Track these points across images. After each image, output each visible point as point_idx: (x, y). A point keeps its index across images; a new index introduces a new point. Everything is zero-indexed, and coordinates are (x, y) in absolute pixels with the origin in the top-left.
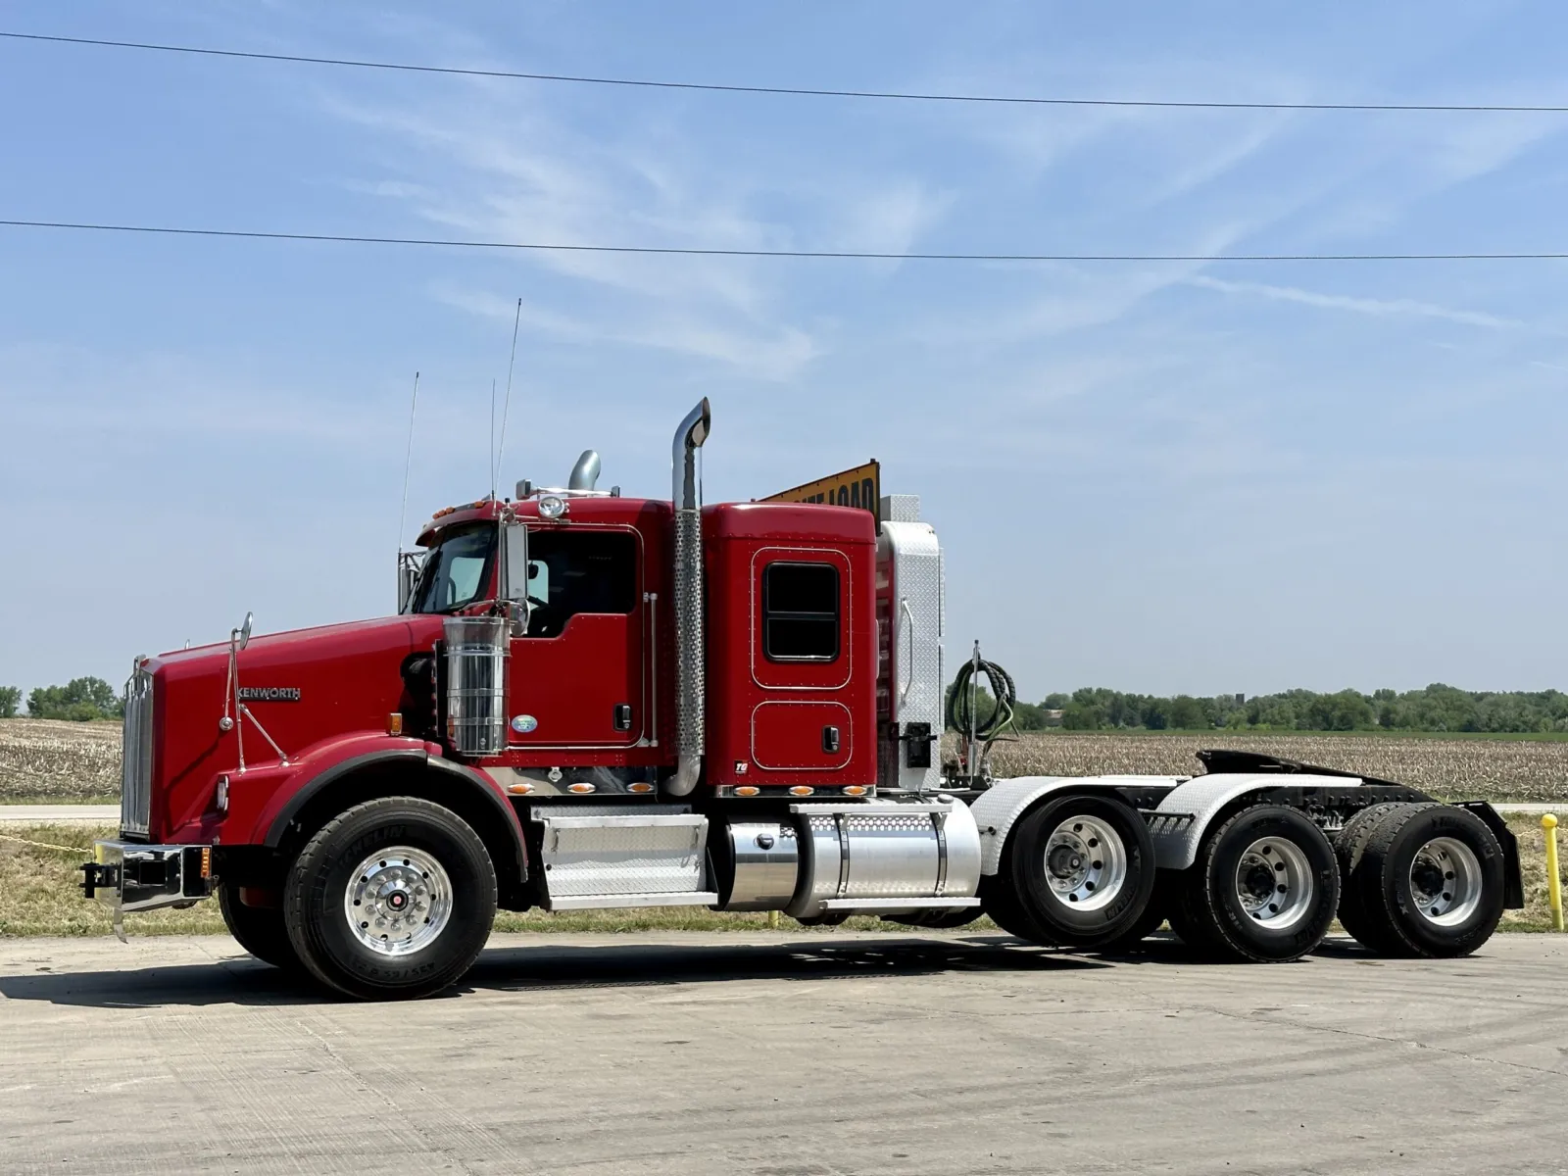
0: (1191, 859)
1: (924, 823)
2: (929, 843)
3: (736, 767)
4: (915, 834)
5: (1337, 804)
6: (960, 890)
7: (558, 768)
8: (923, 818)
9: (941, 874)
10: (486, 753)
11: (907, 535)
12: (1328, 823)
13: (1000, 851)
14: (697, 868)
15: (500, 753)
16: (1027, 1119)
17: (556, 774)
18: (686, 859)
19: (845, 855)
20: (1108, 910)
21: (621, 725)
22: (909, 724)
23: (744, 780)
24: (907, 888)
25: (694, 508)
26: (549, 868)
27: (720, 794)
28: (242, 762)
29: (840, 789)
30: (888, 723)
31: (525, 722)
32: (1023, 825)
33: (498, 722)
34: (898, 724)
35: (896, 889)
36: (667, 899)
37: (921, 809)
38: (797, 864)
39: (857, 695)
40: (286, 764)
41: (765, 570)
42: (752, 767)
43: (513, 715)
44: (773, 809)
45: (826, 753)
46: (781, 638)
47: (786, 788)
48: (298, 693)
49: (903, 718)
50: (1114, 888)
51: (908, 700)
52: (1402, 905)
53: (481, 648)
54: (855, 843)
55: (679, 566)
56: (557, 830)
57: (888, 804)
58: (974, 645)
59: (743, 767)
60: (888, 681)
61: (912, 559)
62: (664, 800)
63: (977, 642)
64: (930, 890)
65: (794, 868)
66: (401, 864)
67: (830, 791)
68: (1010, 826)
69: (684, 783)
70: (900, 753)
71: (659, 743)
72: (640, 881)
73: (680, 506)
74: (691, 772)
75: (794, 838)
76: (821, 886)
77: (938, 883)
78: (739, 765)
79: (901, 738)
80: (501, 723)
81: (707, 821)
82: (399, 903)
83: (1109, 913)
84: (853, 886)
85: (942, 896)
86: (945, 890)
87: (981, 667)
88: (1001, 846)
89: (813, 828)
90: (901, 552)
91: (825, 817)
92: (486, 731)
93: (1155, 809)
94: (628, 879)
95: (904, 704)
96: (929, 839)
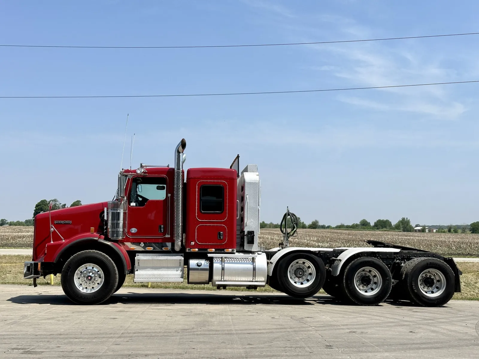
0: (338, 273)
1: (250, 260)
2: (250, 266)
3: (191, 243)
4: (246, 263)
6: (261, 280)
7: (143, 243)
8: (250, 259)
9: (254, 275)
10: (118, 239)
13: (273, 269)
14: (181, 272)
15: (122, 238)
17: (142, 244)
18: (178, 269)
19: (223, 269)
20: (308, 287)
21: (161, 231)
22: (248, 231)
23: (194, 247)
24: (244, 279)
25: (180, 170)
26: (137, 270)
27: (187, 251)
28: (52, 240)
29: (223, 250)
30: (242, 231)
31: (134, 230)
32: (281, 262)
33: (121, 230)
34: (244, 231)
36: (168, 280)
37: (250, 256)
38: (208, 271)
39: (230, 223)
40: (64, 241)
41: (201, 187)
42: (196, 243)
43: (130, 227)
44: (202, 255)
45: (218, 239)
46: (205, 206)
47: (206, 249)
48: (71, 222)
49: (246, 230)
50: (312, 281)
51: (247, 224)
52: (415, 289)
53: (114, 210)
54: (226, 266)
55: (175, 186)
56: (139, 260)
57: (241, 255)
59: (193, 243)
60: (242, 219)
61: (250, 183)
62: (173, 252)
63: (288, 207)
64: (252, 280)
66: (91, 268)
67: (220, 250)
68: (276, 262)
69: (177, 248)
70: (245, 239)
71: (171, 236)
72: (164, 275)
73: (176, 169)
74: (178, 245)
75: (208, 264)
76: (216, 277)
78: (192, 243)
79: (245, 235)
80: (122, 230)
81: (183, 258)
82: (89, 278)
83: (309, 288)
84: (226, 278)
85: (255, 282)
86: (256, 280)
87: (289, 215)
88: (273, 267)
89: (214, 261)
90: (246, 181)
91: (219, 258)
92: (117, 232)
94: (160, 274)
95: (246, 225)
96: (250, 265)
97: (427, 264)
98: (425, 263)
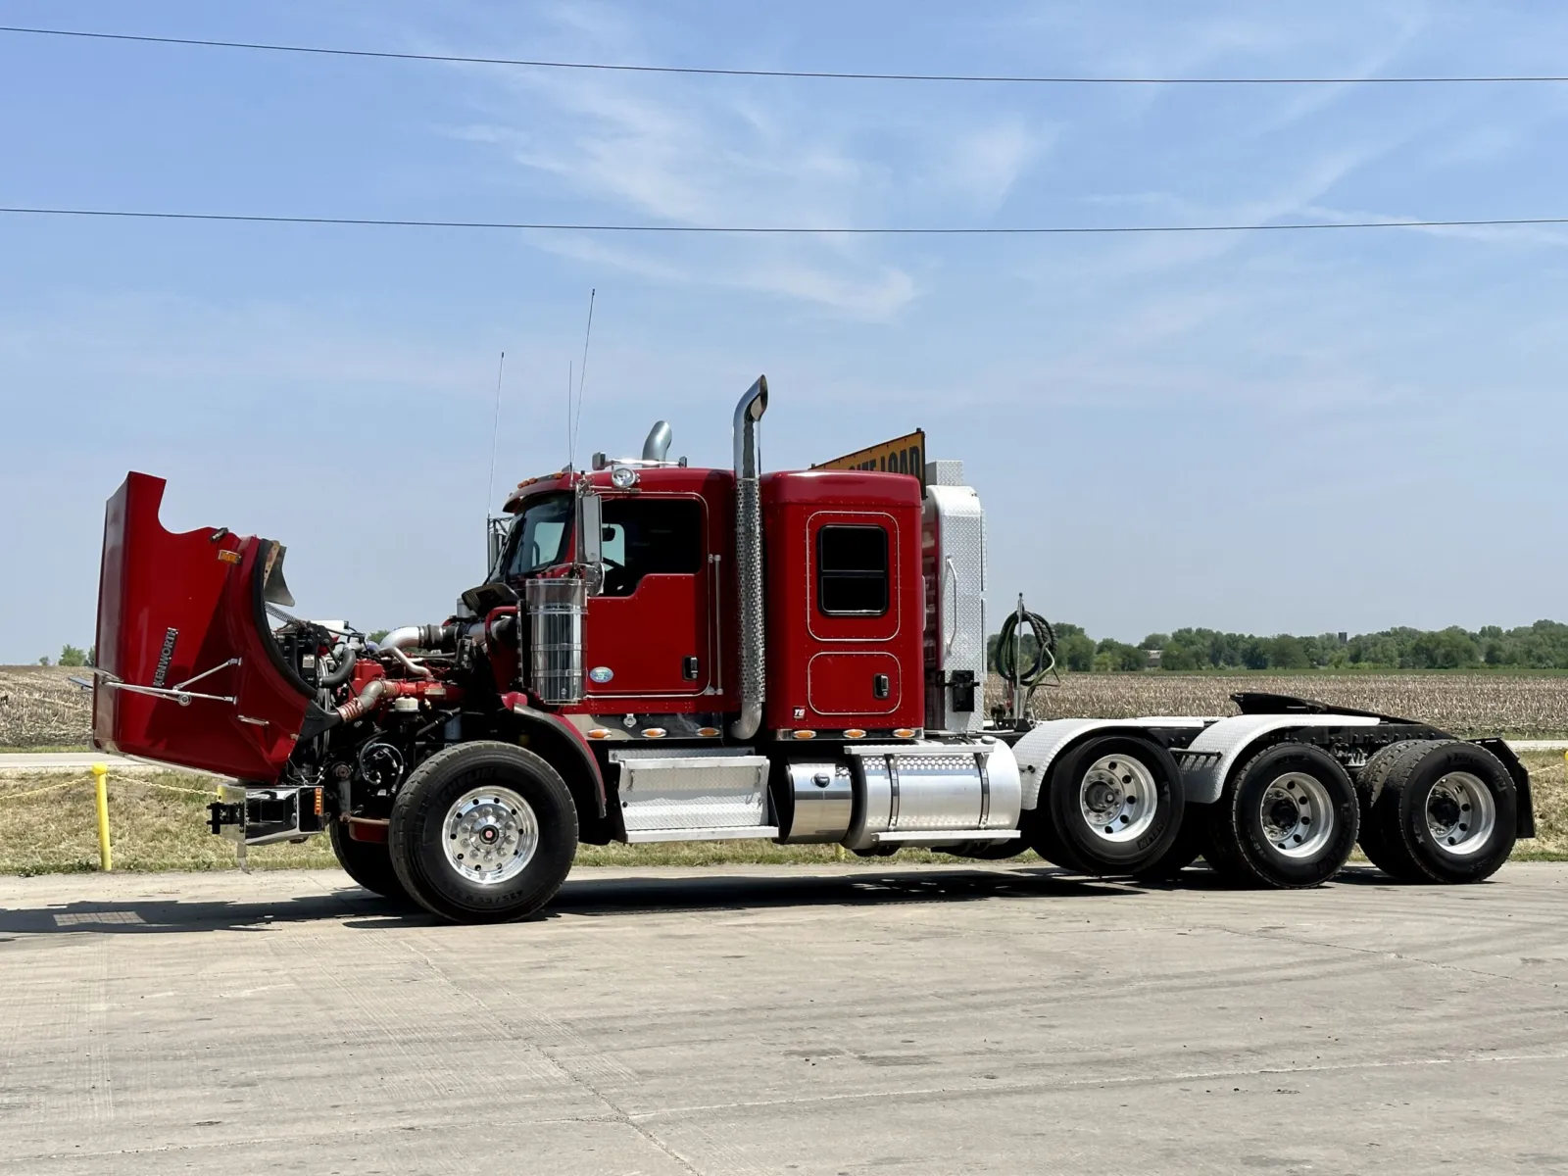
0: (1218, 794)
1: (968, 762)
2: (974, 781)
3: (794, 712)
4: (961, 773)
5: (1361, 742)
6: (1002, 823)
7: (632, 715)
8: (968, 758)
9: (984, 809)
10: (566, 702)
11: (951, 498)
12: (1353, 760)
13: (1039, 787)
14: (760, 804)
15: (579, 702)
16: (1024, 1014)
17: (630, 720)
18: (750, 797)
19: (895, 792)
20: (1140, 841)
21: (689, 675)
22: (954, 671)
23: (801, 724)
24: (953, 821)
25: (753, 477)
26: (625, 805)
27: (780, 738)
29: (890, 732)
30: (934, 670)
31: (602, 674)
32: (1059, 764)
33: (577, 673)
34: (944, 672)
35: (943, 822)
36: (733, 832)
37: (966, 750)
38: (851, 801)
39: (905, 646)
41: (819, 532)
42: (808, 712)
43: (591, 668)
44: (829, 750)
45: (875, 697)
46: (834, 594)
47: (841, 732)
49: (949, 667)
50: (1145, 821)
51: (953, 649)
52: (1419, 835)
53: (561, 607)
54: (905, 781)
55: (741, 529)
56: (632, 771)
57: (936, 745)
58: (1018, 598)
59: (800, 713)
60: (935, 633)
61: (956, 520)
62: (729, 743)
63: (1021, 595)
64: (975, 823)
65: (848, 804)
66: (492, 802)
67: (881, 733)
68: (1048, 765)
69: (747, 728)
70: (946, 698)
71: (724, 692)
72: (704, 817)
73: (740, 475)
74: (753, 718)
75: (848, 777)
76: (873, 821)
77: (981, 817)
78: (797, 711)
79: (947, 685)
80: (580, 674)
81: (768, 762)
82: (489, 836)
83: (1141, 843)
84: (903, 820)
85: (985, 829)
86: (989, 824)
87: (1025, 618)
88: (1040, 782)
89: (866, 768)
90: (946, 514)
91: (877, 757)
92: (566, 681)
93: (1187, 748)
94: (697, 814)
95: (949, 653)
96: (973, 777)
97: (1449, 758)
98: (1442, 756)
